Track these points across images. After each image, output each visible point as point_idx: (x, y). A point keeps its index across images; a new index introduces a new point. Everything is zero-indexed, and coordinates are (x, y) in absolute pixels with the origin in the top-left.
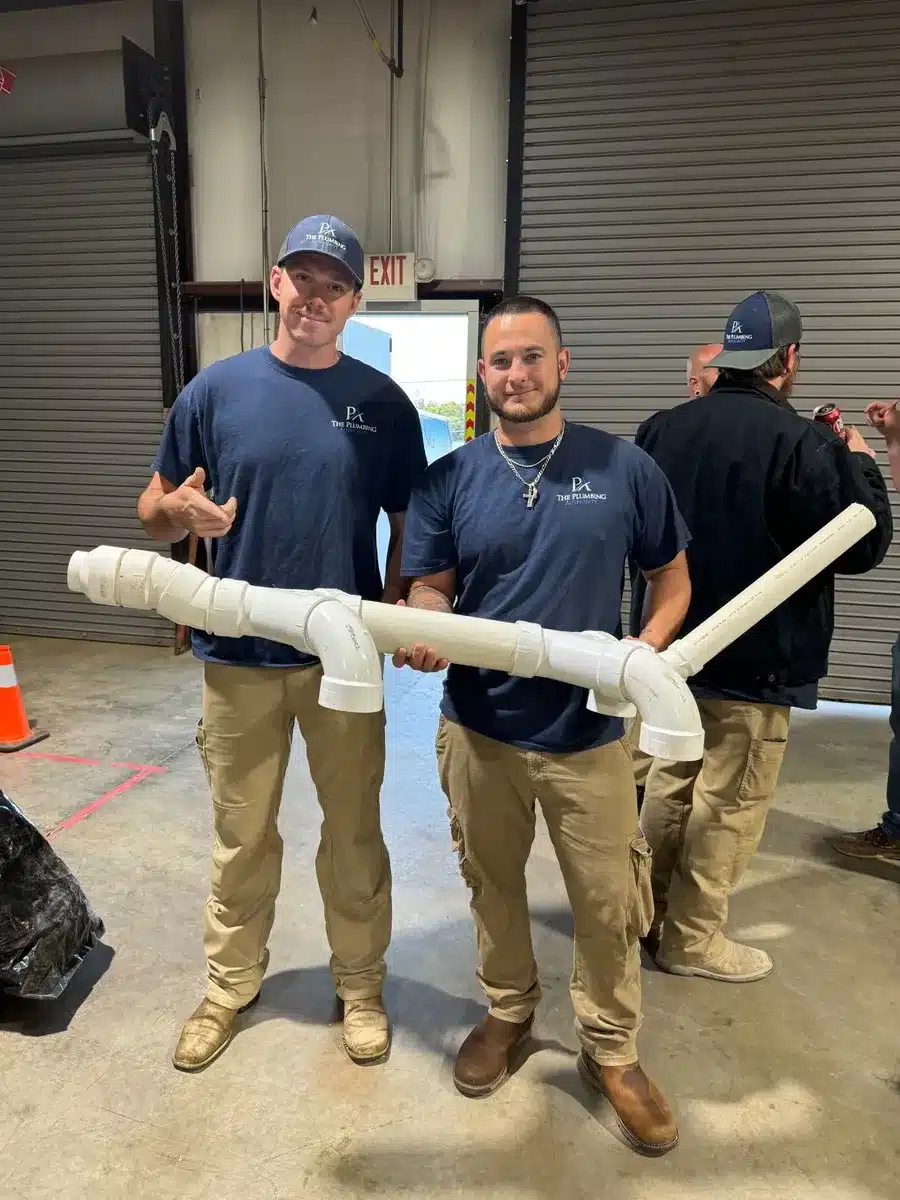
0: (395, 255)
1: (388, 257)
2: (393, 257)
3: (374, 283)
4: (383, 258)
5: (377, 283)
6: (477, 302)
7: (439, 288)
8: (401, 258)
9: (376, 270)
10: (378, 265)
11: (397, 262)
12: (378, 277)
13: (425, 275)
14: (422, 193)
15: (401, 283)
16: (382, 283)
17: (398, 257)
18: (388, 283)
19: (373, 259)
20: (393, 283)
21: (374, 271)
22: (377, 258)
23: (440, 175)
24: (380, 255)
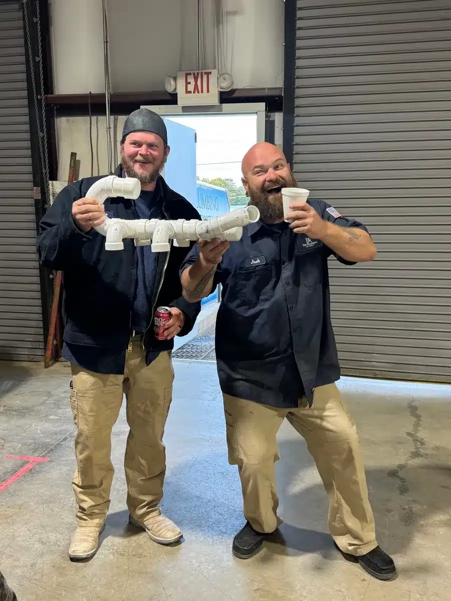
0: (204, 71)
1: (198, 73)
2: (202, 73)
3: (187, 92)
4: (194, 74)
5: (190, 92)
6: (264, 104)
7: (236, 95)
8: (208, 74)
9: (190, 83)
10: (191, 79)
11: (205, 77)
12: (191, 87)
13: (225, 85)
14: (221, 27)
15: (208, 91)
16: (194, 92)
17: (205, 73)
18: (198, 92)
19: (187, 75)
20: (202, 92)
21: (187, 83)
22: (190, 74)
23: (234, 13)
24: (192, 72)
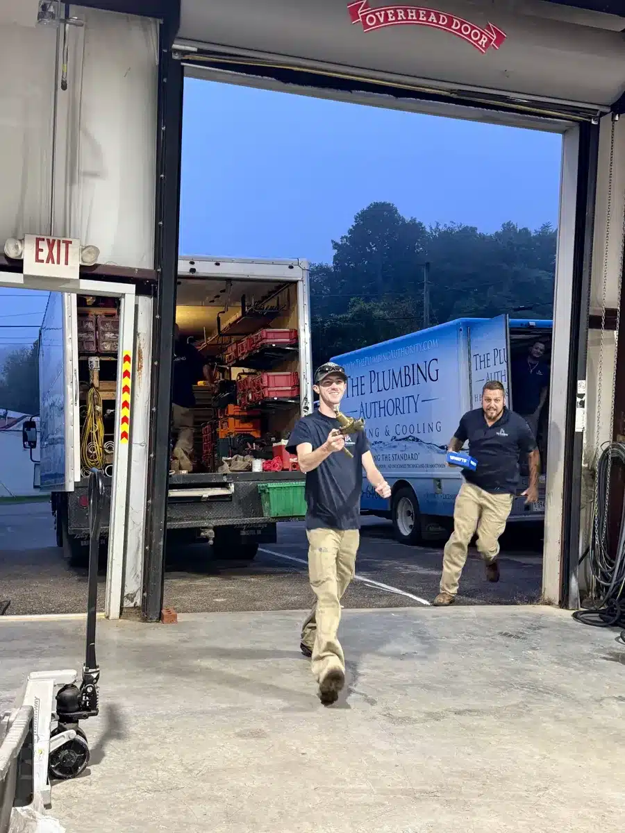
0: (62, 239)
1: (54, 241)
2: (59, 241)
3: (37, 260)
4: (48, 240)
5: (42, 261)
6: (133, 287)
8: (68, 243)
9: (42, 250)
10: (44, 245)
11: (63, 246)
12: (43, 255)
13: (89, 261)
14: (75, 187)
15: (66, 263)
16: (48, 262)
17: (64, 242)
18: (53, 262)
19: (38, 240)
20: (58, 263)
21: (38, 250)
22: (43, 240)
23: (94, 175)
24: (46, 238)
